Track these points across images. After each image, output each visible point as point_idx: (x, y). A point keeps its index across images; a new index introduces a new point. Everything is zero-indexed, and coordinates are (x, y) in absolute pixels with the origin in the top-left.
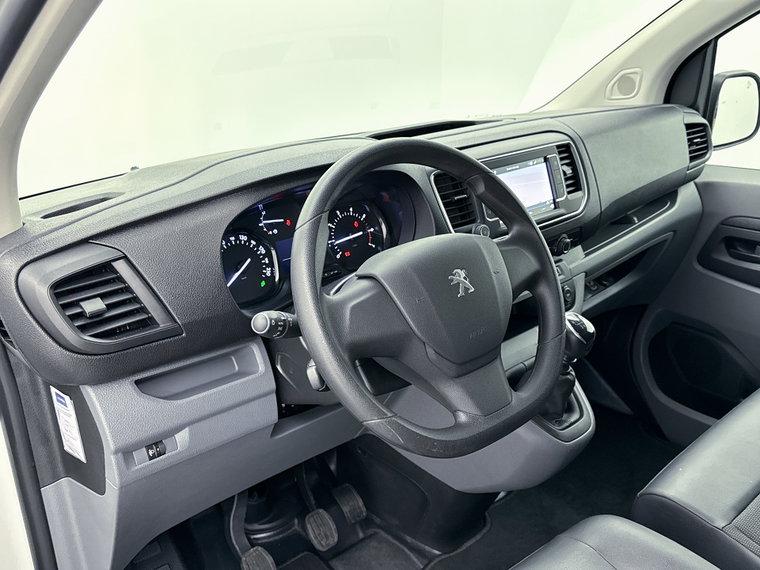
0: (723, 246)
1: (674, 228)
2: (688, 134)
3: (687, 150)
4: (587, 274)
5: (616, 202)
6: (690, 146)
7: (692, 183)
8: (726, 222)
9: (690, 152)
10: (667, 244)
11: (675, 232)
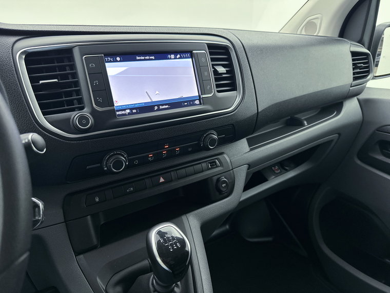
0: (378, 147)
1: (338, 131)
2: (353, 60)
3: (352, 72)
4: (250, 166)
5: (276, 104)
6: (354, 69)
7: (356, 98)
8: (381, 129)
9: (354, 74)
10: (333, 143)
11: (339, 134)
